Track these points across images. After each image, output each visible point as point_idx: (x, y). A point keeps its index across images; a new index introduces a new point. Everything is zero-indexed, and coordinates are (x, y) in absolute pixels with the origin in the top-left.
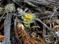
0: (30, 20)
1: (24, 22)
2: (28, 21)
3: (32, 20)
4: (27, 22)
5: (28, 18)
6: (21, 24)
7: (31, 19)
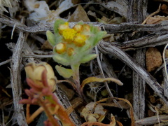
2: (73, 52)
4: (70, 55)
5: (72, 38)
6: (45, 63)
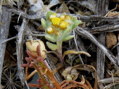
0: (65, 32)
1: (47, 36)
2: (58, 33)
3: (70, 32)
4: (56, 35)
5: (58, 24)
6: (39, 40)
7: (66, 28)
